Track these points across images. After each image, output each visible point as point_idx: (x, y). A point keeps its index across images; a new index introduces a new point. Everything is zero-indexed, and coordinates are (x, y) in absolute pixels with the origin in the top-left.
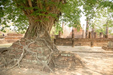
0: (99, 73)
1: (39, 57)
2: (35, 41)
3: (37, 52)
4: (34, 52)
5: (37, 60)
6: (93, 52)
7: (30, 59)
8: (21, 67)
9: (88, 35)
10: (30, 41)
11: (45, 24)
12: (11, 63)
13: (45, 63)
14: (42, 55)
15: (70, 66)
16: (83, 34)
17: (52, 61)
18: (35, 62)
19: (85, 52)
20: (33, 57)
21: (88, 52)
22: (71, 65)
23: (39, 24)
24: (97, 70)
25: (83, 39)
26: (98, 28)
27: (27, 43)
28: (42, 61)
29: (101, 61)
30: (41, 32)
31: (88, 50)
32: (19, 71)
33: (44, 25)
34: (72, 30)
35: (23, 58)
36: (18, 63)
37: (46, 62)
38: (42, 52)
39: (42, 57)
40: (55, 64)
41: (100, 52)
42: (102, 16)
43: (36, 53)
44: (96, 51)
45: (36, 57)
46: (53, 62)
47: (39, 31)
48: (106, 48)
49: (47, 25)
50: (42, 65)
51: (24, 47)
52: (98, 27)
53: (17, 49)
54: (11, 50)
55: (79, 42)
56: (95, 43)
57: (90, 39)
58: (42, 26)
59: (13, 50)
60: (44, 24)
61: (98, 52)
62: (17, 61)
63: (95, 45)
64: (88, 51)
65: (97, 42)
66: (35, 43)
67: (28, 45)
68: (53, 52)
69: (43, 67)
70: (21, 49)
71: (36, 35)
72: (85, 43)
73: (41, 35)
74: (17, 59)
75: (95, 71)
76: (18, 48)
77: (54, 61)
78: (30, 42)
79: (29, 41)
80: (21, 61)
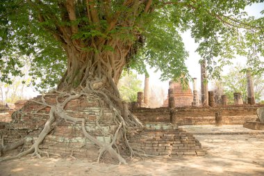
0: (248, 162)
1: (89, 129)
2: (82, 93)
3: (84, 118)
4: (76, 119)
5: (83, 136)
6: (224, 134)
7: (67, 135)
8: (41, 155)
9: (207, 101)
10: (69, 94)
11: (106, 62)
12: (16, 148)
13: (105, 142)
14: (97, 123)
15: (170, 152)
16: (194, 100)
17: (122, 141)
18: (78, 142)
19: (203, 134)
20: (76, 130)
21: (212, 134)
22: (173, 150)
23: (90, 61)
24: (241, 159)
25: (195, 108)
26: (229, 89)
27: (60, 100)
28: (98, 138)
29: (247, 145)
30: (96, 78)
31: (209, 130)
32: (36, 163)
33: (102, 64)
34: (169, 90)
35: (49, 134)
36: (35, 146)
37: (108, 139)
38: (98, 117)
39: (97, 128)
40: (130, 148)
41: (241, 133)
42: (236, 52)
43: (83, 120)
44: (232, 131)
45: (81, 129)
46: (125, 144)
47: (90, 77)
48: (254, 124)
49: (111, 63)
50: (96, 147)
51: (52, 107)
52: (228, 87)
53: (35, 113)
54: (20, 119)
55: (188, 116)
56: (224, 118)
57: (211, 108)
58: (99, 66)
59: (25, 116)
60: (103, 62)
61: (237, 134)
62: (32, 142)
63: (226, 122)
64: (211, 132)
65: (230, 114)
66: (81, 98)
67: (64, 104)
68: (124, 124)
69: (101, 151)
70: (44, 114)
71: (84, 85)
72: (201, 118)
73: (97, 84)
74: (34, 138)
75: (236, 160)
76: (39, 112)
77: (129, 142)
78: (68, 96)
79: (67, 94)
80: (42, 143)
